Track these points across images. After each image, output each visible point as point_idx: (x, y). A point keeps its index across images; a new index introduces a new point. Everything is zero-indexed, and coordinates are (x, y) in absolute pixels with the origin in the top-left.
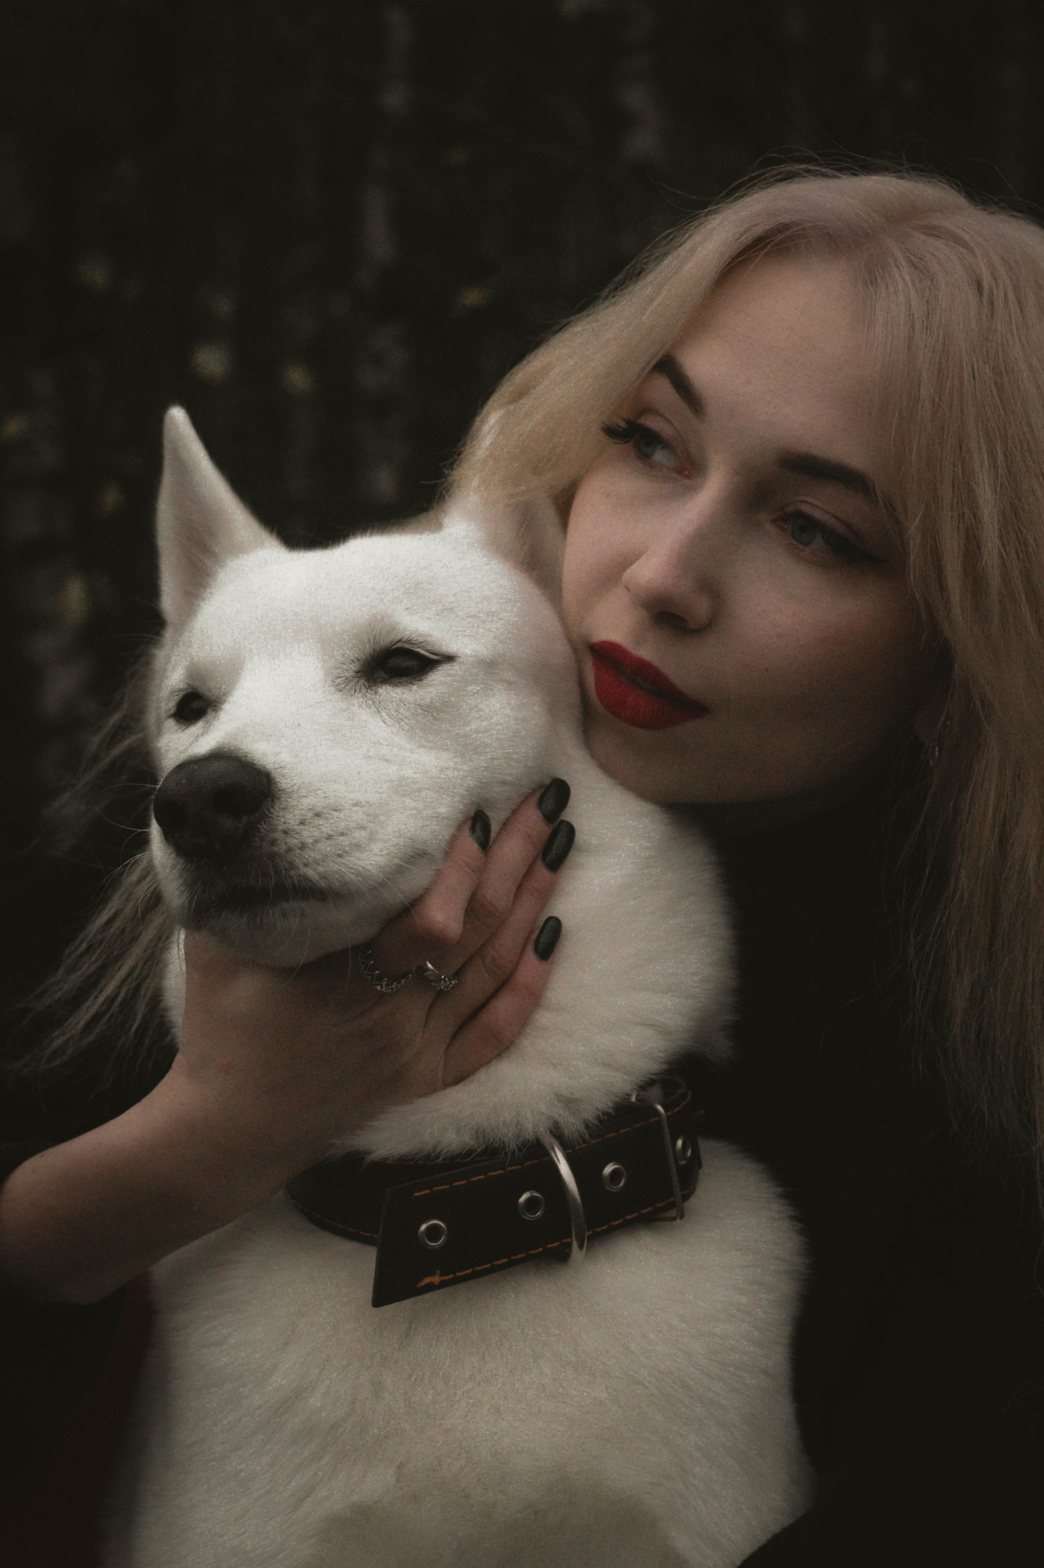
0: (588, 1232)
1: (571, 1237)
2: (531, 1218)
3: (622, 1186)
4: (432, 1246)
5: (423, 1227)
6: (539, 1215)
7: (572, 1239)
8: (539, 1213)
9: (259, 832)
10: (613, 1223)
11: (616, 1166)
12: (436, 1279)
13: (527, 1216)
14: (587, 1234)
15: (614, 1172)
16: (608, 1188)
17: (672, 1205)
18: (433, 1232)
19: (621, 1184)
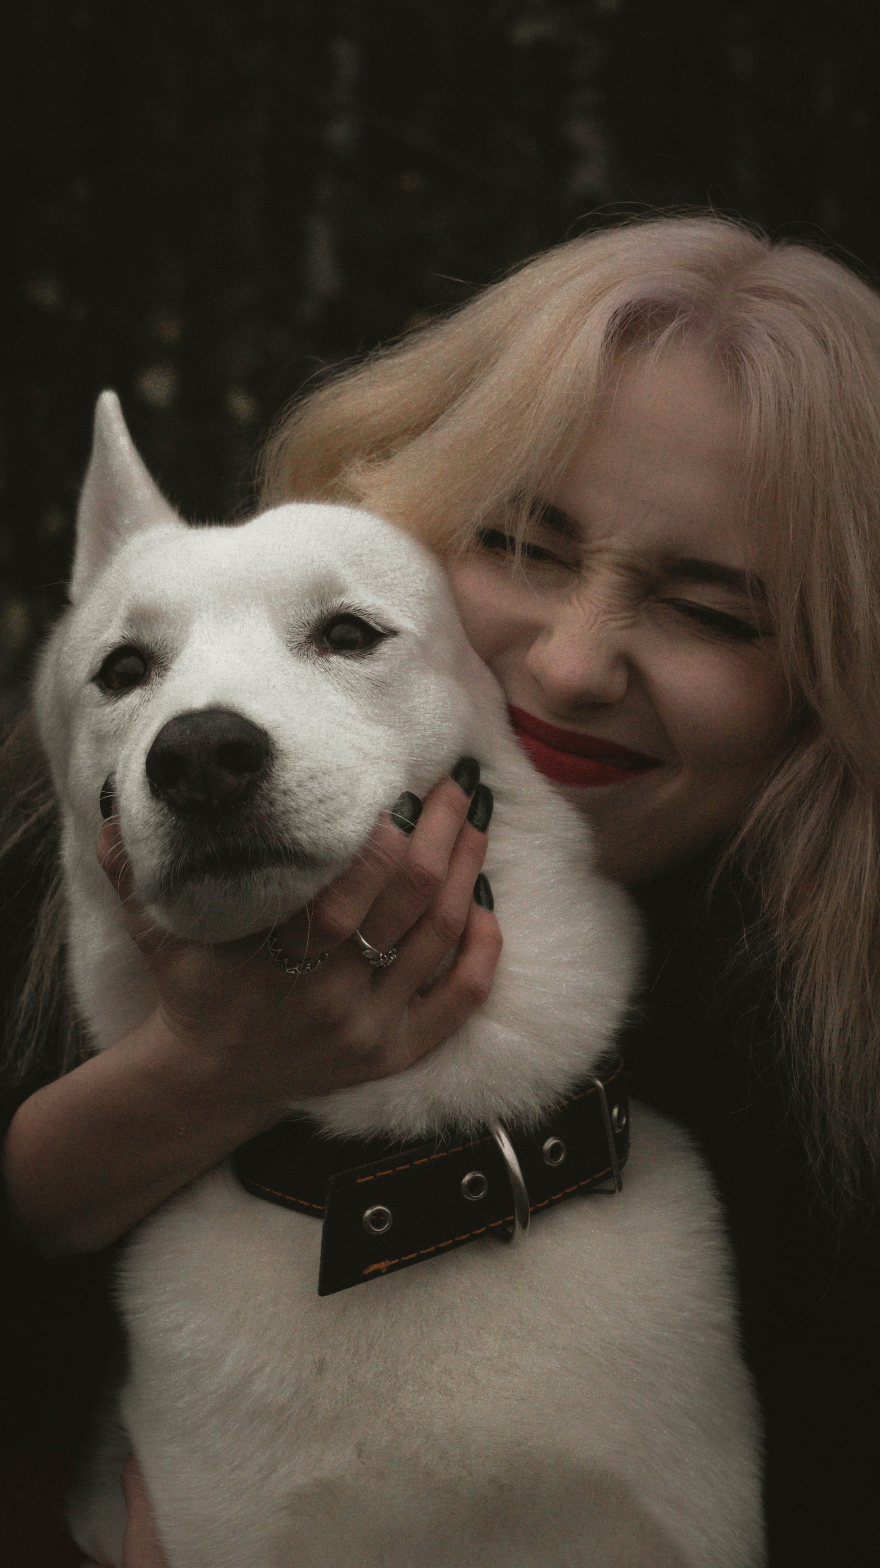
0: (530, 1208)
1: (514, 1214)
2: (475, 1198)
3: (561, 1161)
4: (376, 1231)
5: (368, 1213)
6: (482, 1195)
7: (515, 1217)
8: (482, 1194)
9: (261, 790)
10: (554, 1198)
11: (556, 1141)
12: (383, 1265)
13: (471, 1197)
14: (529, 1211)
15: (554, 1147)
16: (548, 1163)
17: (609, 1175)
18: (378, 1219)
19: (561, 1159)
